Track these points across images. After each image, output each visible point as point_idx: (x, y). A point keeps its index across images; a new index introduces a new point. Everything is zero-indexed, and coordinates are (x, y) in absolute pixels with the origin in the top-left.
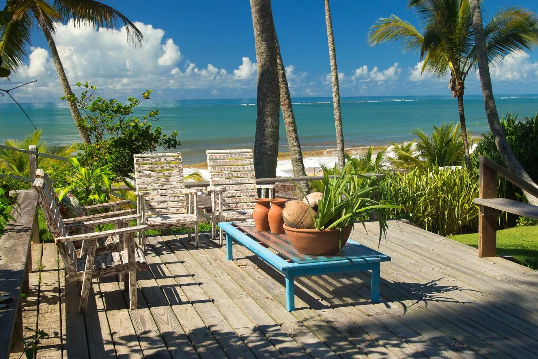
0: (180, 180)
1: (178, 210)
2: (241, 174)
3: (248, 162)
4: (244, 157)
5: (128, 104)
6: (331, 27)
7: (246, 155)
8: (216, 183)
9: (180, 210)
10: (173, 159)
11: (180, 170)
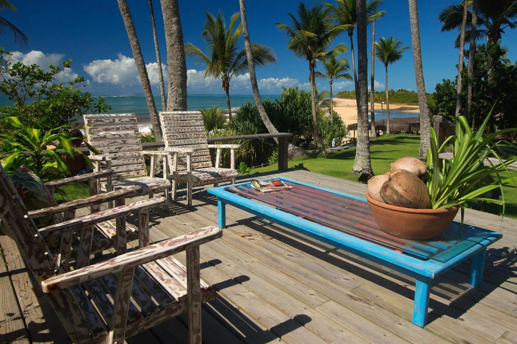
0: (137, 142)
1: (138, 173)
2: (194, 135)
3: (199, 123)
4: (195, 118)
5: (50, 71)
6: (158, 45)
7: (197, 117)
8: (173, 144)
9: (140, 173)
10: (127, 120)
11: (135, 131)
